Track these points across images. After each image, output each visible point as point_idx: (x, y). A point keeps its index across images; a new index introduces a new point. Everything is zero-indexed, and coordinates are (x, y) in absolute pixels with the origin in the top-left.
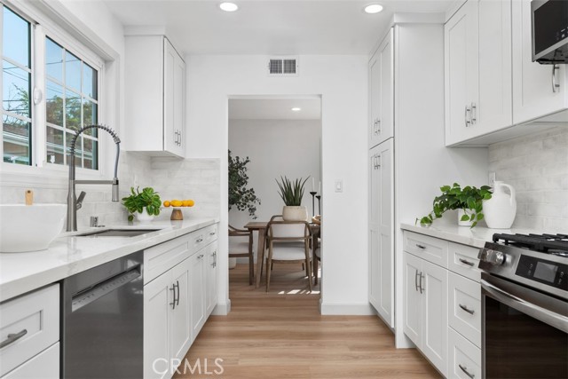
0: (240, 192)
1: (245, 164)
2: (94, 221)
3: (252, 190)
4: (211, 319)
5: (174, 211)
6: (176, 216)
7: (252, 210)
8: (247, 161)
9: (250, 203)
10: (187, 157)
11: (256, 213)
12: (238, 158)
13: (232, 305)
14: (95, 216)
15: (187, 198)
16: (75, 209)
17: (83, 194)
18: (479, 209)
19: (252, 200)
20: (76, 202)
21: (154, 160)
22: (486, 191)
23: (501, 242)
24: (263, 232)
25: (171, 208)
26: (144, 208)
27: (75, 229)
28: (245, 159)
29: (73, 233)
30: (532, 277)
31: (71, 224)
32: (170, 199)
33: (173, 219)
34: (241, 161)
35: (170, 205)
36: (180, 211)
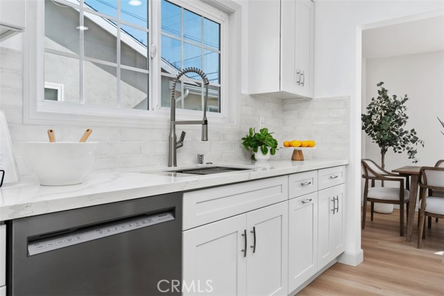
0: (397, 133)
1: (403, 102)
2: (200, 158)
3: (413, 131)
4: (336, 266)
5: (295, 151)
6: (297, 156)
7: (412, 153)
8: (406, 99)
9: (410, 145)
10: (317, 97)
11: (416, 155)
12: (395, 97)
13: (365, 255)
14: (201, 154)
16: (176, 148)
17: (183, 134)
19: (413, 142)
21: (284, 102)
24: (417, 178)
25: (292, 149)
26: (259, 148)
27: (175, 165)
28: (403, 98)
29: (173, 168)
31: (172, 160)
32: (290, 140)
33: (293, 159)
34: (399, 99)
35: (290, 146)
36: (300, 152)
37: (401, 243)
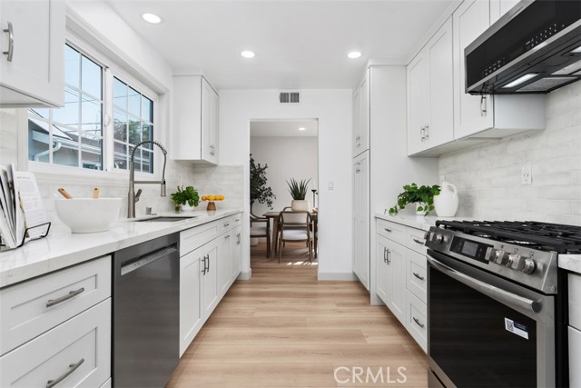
0: (260, 189)
1: (264, 169)
2: (149, 211)
3: (269, 188)
4: (237, 282)
5: (210, 203)
6: (211, 207)
7: (270, 203)
8: (266, 167)
9: (268, 198)
10: (220, 164)
11: (272, 205)
12: (259, 165)
14: (149, 207)
15: (219, 194)
16: (134, 202)
17: (140, 191)
18: (431, 202)
19: (270, 195)
20: (135, 197)
21: (196, 167)
22: (436, 189)
23: (441, 226)
24: (277, 219)
25: (207, 201)
26: (187, 201)
27: (134, 216)
28: (264, 166)
29: (132, 219)
30: (460, 253)
31: (131, 213)
32: (206, 195)
33: (208, 209)
34: (262, 167)
35: (206, 199)
36: (213, 203)
37: (268, 262)
